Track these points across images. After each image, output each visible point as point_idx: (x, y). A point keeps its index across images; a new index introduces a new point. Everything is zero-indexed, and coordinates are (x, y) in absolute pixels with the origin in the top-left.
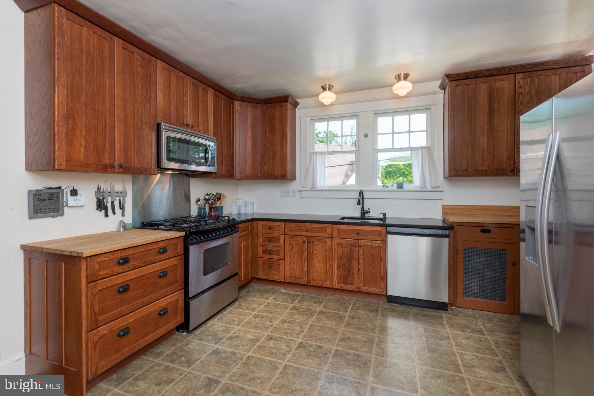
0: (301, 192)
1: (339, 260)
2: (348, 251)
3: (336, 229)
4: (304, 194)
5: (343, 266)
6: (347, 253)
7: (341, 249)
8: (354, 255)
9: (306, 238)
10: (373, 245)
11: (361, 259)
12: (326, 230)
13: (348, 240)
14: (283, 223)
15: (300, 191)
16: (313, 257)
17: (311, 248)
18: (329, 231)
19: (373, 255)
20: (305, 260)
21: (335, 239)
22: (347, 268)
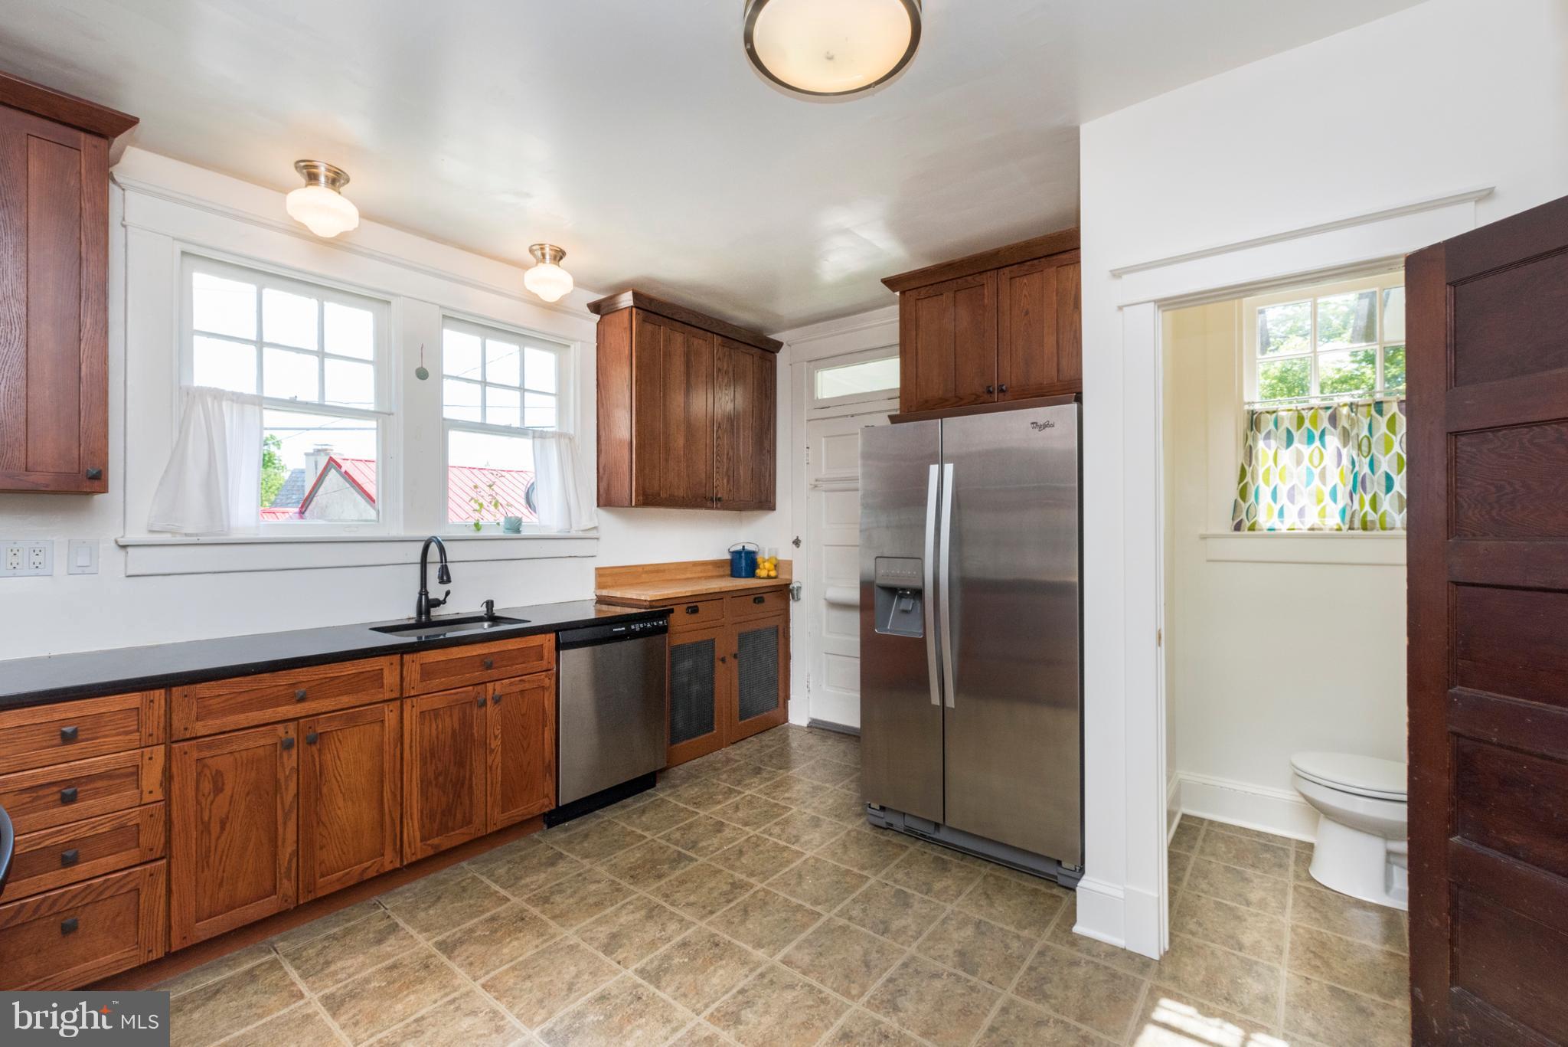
0: (130, 550)
1: (425, 763)
2: (456, 726)
3: (418, 668)
4: (140, 560)
5: (441, 779)
6: (454, 731)
7: (434, 726)
8: (475, 731)
9: (292, 726)
10: (527, 686)
11: (496, 737)
12: (378, 677)
13: (457, 693)
14: (159, 695)
15: (124, 547)
16: (325, 790)
17: (317, 760)
18: (390, 678)
19: (523, 715)
20: (286, 816)
21: (414, 699)
22: (451, 780)
